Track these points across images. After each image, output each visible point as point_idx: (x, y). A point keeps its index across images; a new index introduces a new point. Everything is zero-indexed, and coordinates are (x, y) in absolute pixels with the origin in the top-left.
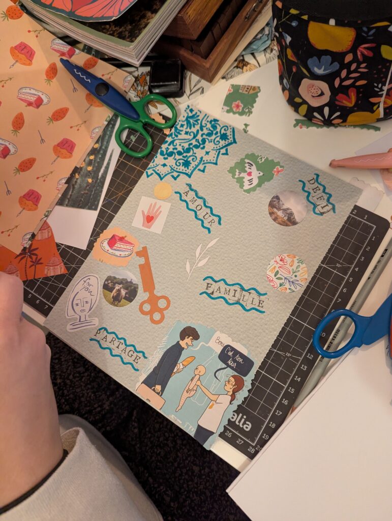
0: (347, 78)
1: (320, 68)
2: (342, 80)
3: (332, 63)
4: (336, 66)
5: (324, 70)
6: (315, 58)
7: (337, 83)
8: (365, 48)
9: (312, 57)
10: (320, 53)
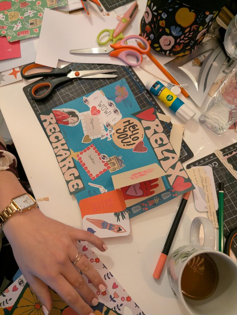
0: (183, 39)
1: (174, 32)
2: (181, 40)
3: (180, 31)
4: (181, 33)
5: (175, 34)
6: (174, 26)
7: (178, 41)
8: (195, 27)
9: (173, 26)
10: (177, 25)
